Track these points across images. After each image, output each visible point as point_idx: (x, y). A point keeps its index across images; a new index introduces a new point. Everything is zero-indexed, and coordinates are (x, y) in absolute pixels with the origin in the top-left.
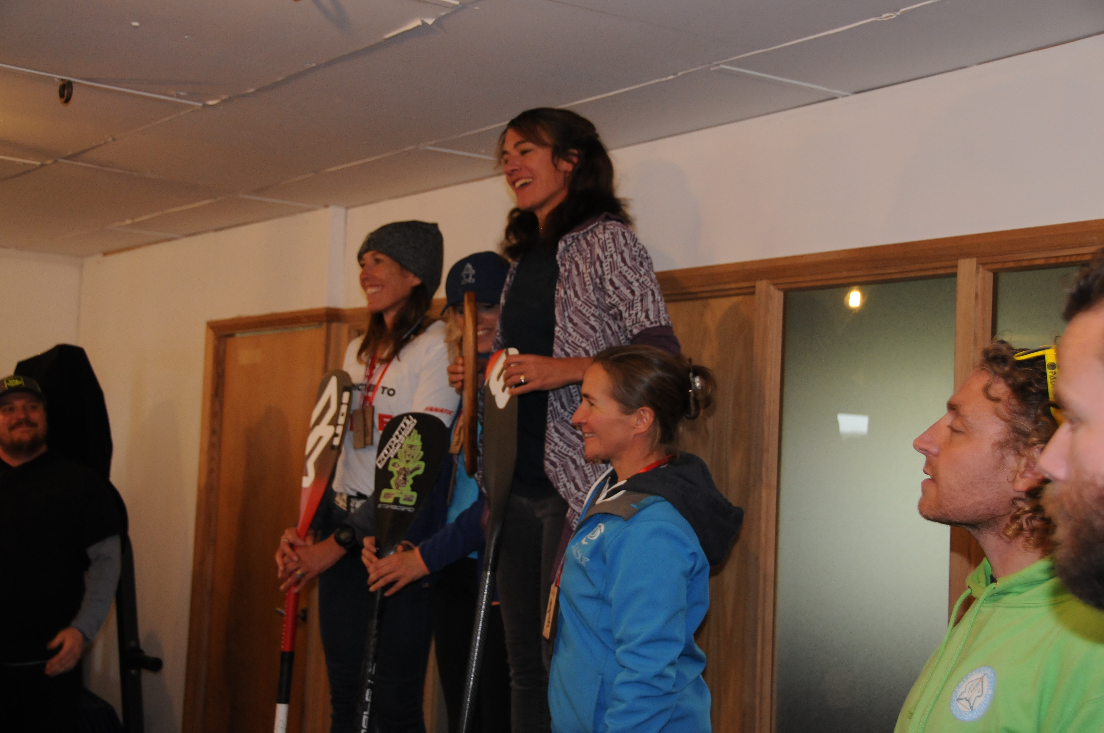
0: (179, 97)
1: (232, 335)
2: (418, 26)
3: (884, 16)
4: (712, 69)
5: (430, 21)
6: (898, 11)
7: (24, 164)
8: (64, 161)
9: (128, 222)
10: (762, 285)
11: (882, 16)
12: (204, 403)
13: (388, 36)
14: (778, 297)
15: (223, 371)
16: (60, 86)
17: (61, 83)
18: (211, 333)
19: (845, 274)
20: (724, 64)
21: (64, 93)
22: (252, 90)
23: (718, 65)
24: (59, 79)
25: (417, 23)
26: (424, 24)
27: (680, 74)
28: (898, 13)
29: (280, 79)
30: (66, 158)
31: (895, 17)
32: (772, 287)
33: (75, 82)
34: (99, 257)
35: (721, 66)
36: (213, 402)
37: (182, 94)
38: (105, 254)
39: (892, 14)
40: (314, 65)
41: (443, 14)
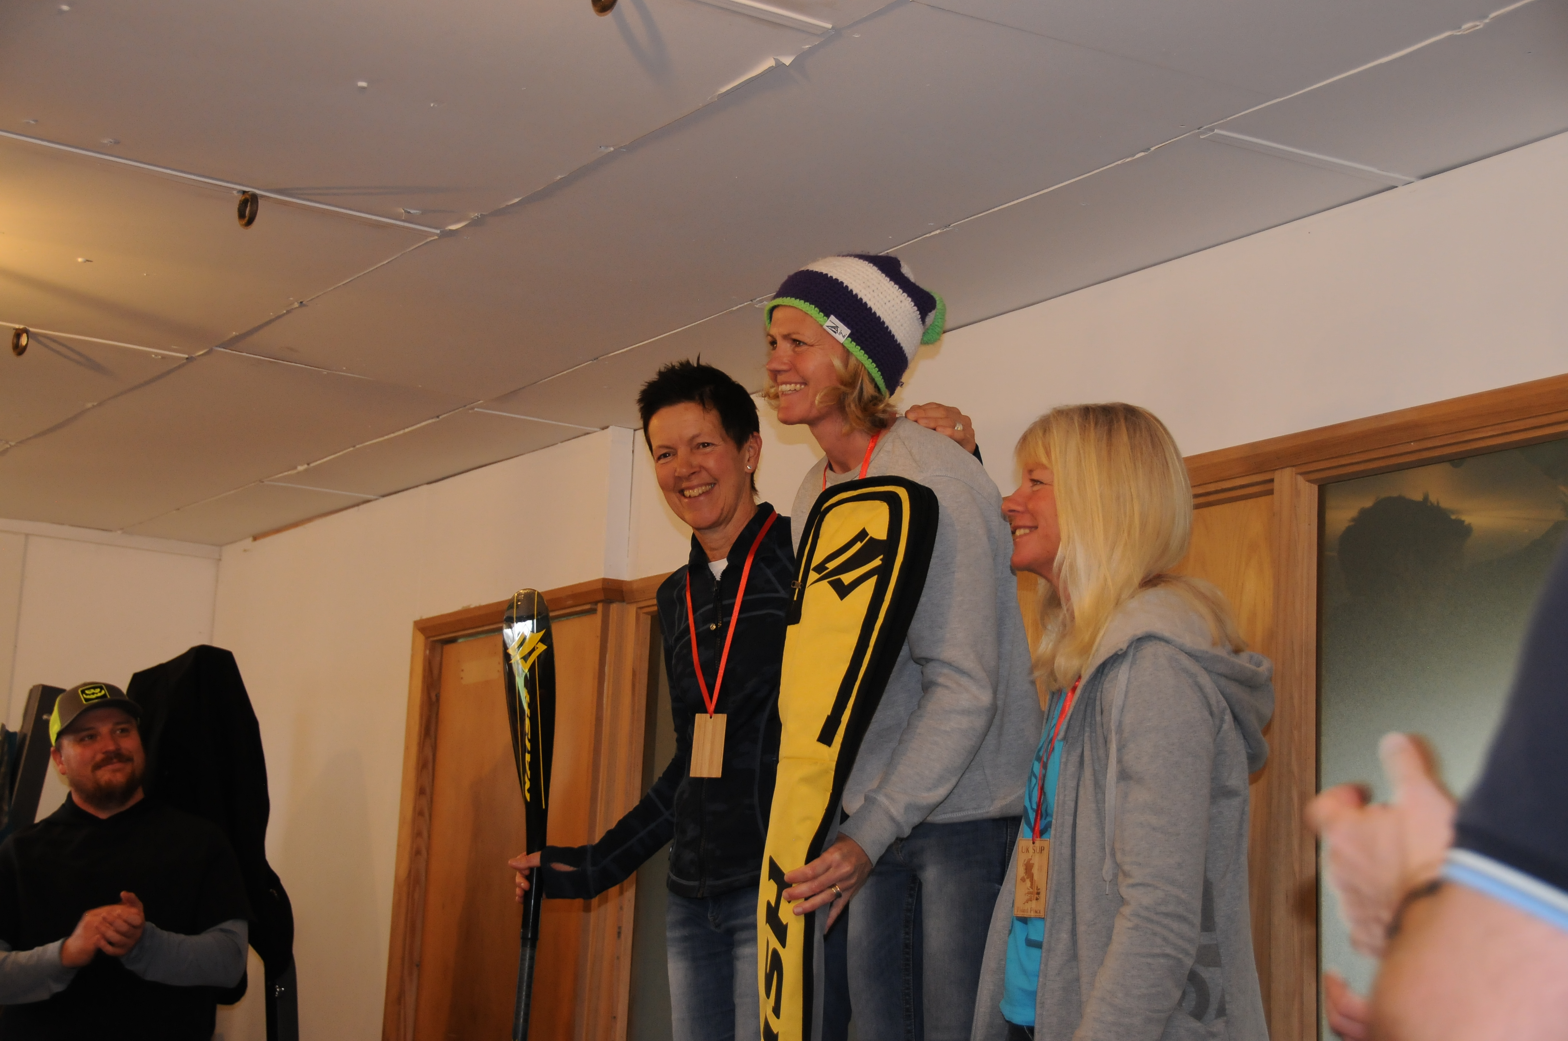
0: (410, 219)
1: (453, 640)
2: (770, 70)
3: (1465, 27)
4: (1202, 137)
5: (787, 61)
6: (1486, 17)
7: (164, 357)
8: (222, 350)
9: (300, 468)
10: (1284, 479)
11: (1460, 28)
12: (407, 748)
13: (724, 90)
14: (1309, 493)
15: (438, 697)
16: (240, 201)
17: (240, 197)
18: (421, 638)
19: (1413, 446)
20: (1220, 127)
21: (245, 212)
22: (516, 200)
23: (1212, 130)
24: (239, 191)
25: (770, 63)
26: (779, 65)
27: (1153, 149)
28: (1487, 21)
29: (559, 177)
30: (224, 345)
31: (1481, 26)
32: (1300, 479)
33: (263, 196)
34: (248, 542)
35: (1216, 131)
36: (421, 746)
37: (412, 211)
38: (255, 538)
39: (1478, 23)
40: (612, 149)
41: (807, 47)
